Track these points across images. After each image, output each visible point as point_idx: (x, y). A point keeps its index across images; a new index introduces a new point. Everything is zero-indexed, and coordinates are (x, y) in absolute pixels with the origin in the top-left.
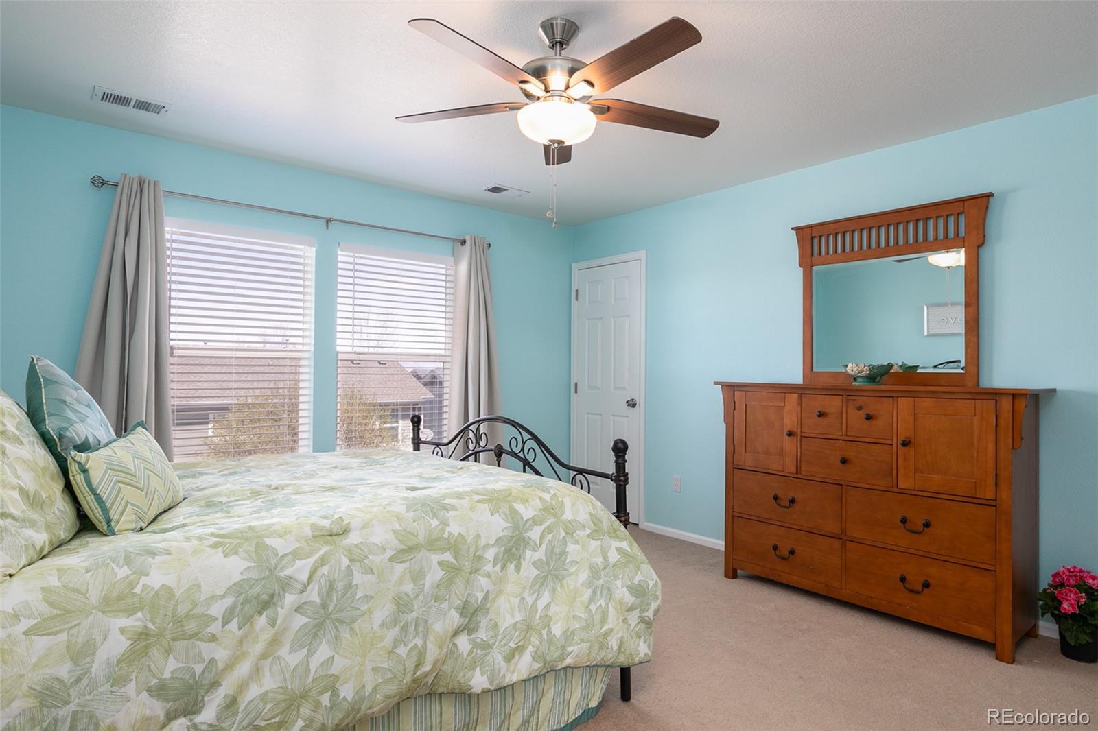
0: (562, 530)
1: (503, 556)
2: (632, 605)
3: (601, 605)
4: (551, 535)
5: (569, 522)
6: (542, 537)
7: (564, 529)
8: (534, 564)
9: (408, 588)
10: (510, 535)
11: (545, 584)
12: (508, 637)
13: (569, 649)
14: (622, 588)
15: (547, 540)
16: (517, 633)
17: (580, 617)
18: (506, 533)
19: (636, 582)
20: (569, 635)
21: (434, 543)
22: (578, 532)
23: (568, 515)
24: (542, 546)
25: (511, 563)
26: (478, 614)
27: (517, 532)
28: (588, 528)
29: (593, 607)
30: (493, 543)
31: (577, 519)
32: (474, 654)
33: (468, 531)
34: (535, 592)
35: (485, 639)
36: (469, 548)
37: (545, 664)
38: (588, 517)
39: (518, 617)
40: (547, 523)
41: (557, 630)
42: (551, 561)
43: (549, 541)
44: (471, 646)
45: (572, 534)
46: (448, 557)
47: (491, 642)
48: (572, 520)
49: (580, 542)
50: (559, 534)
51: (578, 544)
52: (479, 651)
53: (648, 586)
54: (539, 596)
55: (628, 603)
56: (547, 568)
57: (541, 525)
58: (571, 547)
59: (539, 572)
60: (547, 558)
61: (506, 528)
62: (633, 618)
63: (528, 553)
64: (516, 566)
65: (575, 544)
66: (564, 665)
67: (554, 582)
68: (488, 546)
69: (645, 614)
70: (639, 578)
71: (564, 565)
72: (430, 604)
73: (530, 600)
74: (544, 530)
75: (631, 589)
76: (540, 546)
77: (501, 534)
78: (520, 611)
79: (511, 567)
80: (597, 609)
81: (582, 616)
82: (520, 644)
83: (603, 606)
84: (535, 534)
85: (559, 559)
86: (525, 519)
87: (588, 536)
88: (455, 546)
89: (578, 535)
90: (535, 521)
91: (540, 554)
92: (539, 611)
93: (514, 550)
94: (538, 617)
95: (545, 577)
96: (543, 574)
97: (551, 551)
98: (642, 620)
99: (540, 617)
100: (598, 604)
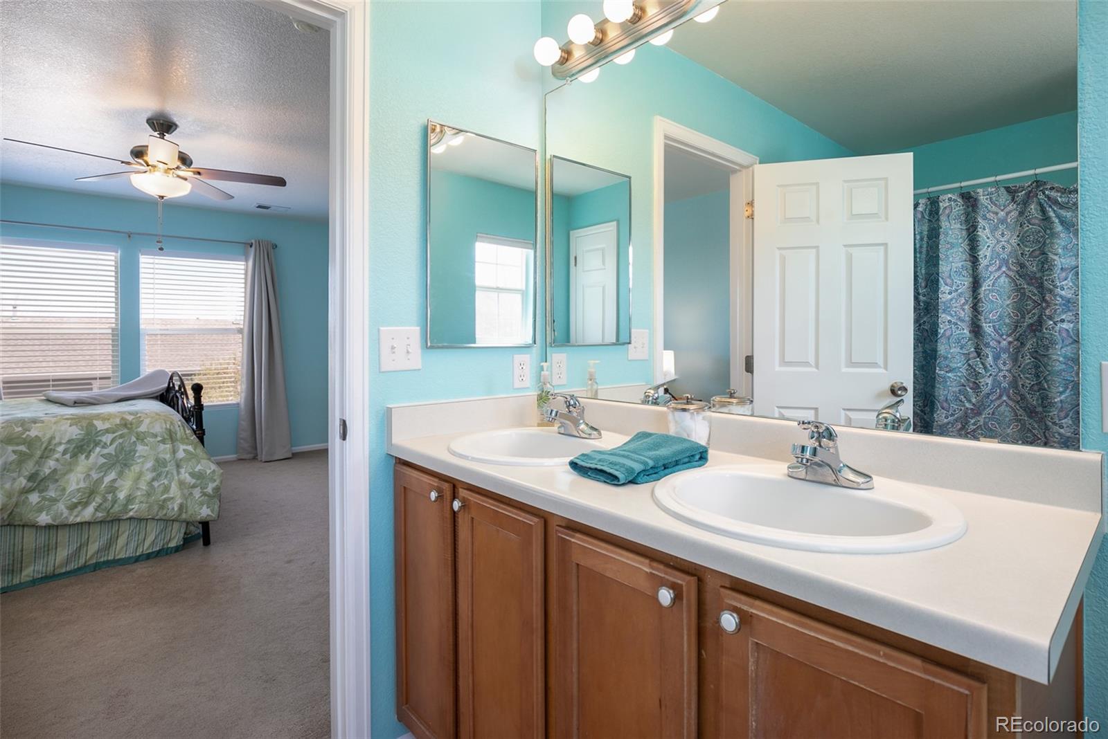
0: (133, 438)
1: (74, 450)
2: (194, 484)
3: (163, 483)
4: (122, 440)
5: (141, 433)
6: (113, 441)
7: (135, 437)
8: (103, 456)
10: (83, 438)
11: (112, 468)
12: (72, 496)
13: (130, 507)
14: (185, 473)
15: (118, 443)
17: (142, 489)
18: (78, 437)
19: (196, 470)
20: (130, 499)
22: (148, 439)
23: (141, 429)
24: (112, 446)
25: (82, 454)
26: (46, 482)
27: (90, 437)
28: (161, 437)
29: (156, 484)
30: (65, 442)
31: (149, 431)
33: (44, 435)
34: (101, 472)
35: (52, 496)
36: (42, 444)
37: (108, 516)
39: (82, 485)
40: (119, 433)
41: (122, 495)
42: (120, 455)
43: (120, 443)
45: (142, 440)
47: (57, 499)
48: (144, 432)
50: (131, 440)
51: (148, 446)
52: (46, 503)
53: (206, 473)
54: (106, 475)
55: (190, 483)
56: (115, 459)
57: (113, 434)
58: (140, 448)
59: (107, 461)
60: (116, 453)
61: (79, 434)
62: (197, 493)
63: (98, 450)
64: (86, 456)
65: (145, 446)
66: (128, 516)
67: (122, 468)
68: (59, 444)
69: (205, 490)
70: (199, 467)
71: (132, 458)
73: (96, 477)
74: (115, 437)
75: (192, 475)
77: (74, 438)
78: (85, 483)
79: (81, 457)
80: (159, 485)
81: (144, 488)
82: (83, 501)
83: (166, 484)
84: (106, 439)
85: (128, 454)
86: (99, 430)
87: (159, 442)
88: (30, 443)
89: (148, 441)
90: (108, 432)
91: (111, 450)
92: (105, 483)
93: (85, 447)
94: (104, 486)
95: (113, 464)
96: (111, 463)
97: (121, 449)
98: (204, 494)
99: (106, 487)
100: (161, 483)
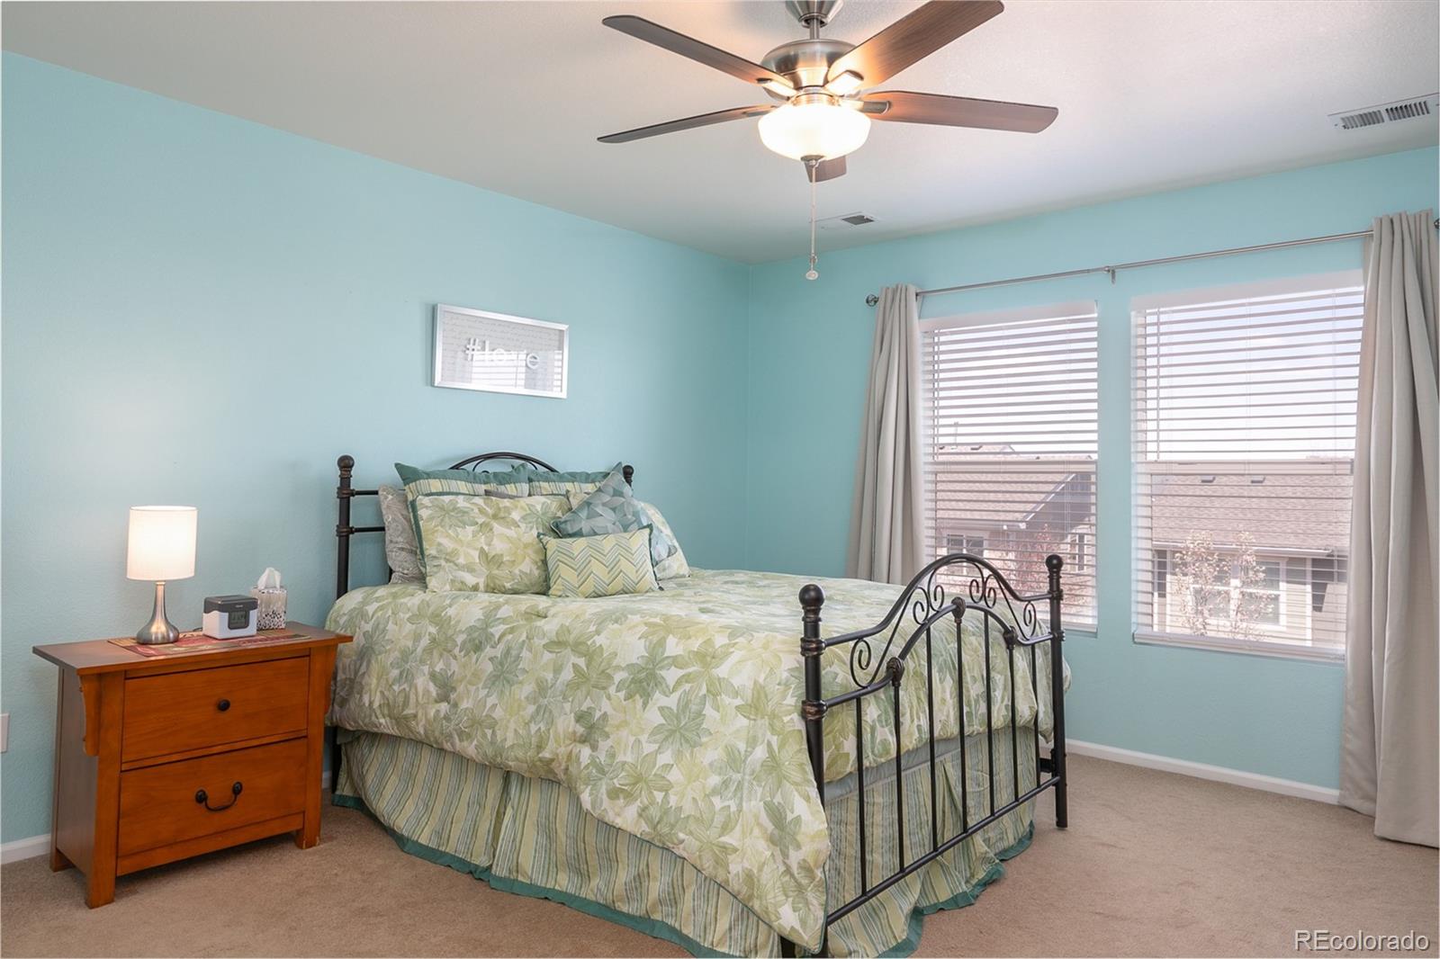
0: (705, 686)
1: (629, 686)
3: (729, 807)
4: (690, 685)
5: (719, 679)
6: (679, 683)
7: (707, 685)
8: (661, 709)
9: (549, 676)
10: (644, 666)
11: (670, 740)
12: (615, 773)
13: (681, 835)
15: (682, 691)
16: (623, 774)
18: (640, 662)
19: (776, 801)
20: (680, 817)
21: (579, 647)
22: (723, 696)
23: (722, 671)
24: (675, 694)
25: (638, 696)
26: (595, 732)
27: (651, 666)
28: (742, 698)
29: (717, 802)
30: (623, 666)
31: (730, 680)
32: (589, 771)
33: (609, 646)
34: (655, 742)
35: (603, 763)
36: (601, 662)
38: (750, 684)
39: (631, 758)
40: (691, 670)
41: (675, 803)
42: (682, 717)
43: (685, 691)
44: (589, 761)
45: (715, 696)
46: (582, 662)
47: (606, 769)
48: (724, 679)
49: (721, 709)
50: (700, 689)
51: (718, 712)
52: (594, 771)
53: (787, 818)
54: (661, 750)
55: (766, 828)
56: (675, 722)
57: (681, 668)
58: (709, 711)
59: (664, 722)
60: (678, 710)
61: (643, 657)
62: (779, 861)
63: (657, 695)
64: (642, 702)
65: (715, 709)
67: (681, 744)
68: (618, 668)
69: (788, 863)
70: (780, 798)
71: (698, 729)
72: (558, 699)
73: (649, 748)
74: (683, 676)
75: (769, 810)
76: (673, 691)
77: (634, 661)
78: (632, 753)
79: (639, 700)
80: (722, 808)
81: (700, 803)
82: (626, 788)
83: (732, 810)
84: (671, 675)
85: (693, 719)
86: (666, 655)
87: (737, 708)
88: (590, 654)
89: (722, 700)
90: (675, 661)
91: (671, 702)
92: (658, 766)
93: (645, 684)
94: (654, 771)
95: (672, 733)
96: (670, 727)
97: (684, 705)
98: (789, 870)
99: (655, 775)
100: (727, 803)
